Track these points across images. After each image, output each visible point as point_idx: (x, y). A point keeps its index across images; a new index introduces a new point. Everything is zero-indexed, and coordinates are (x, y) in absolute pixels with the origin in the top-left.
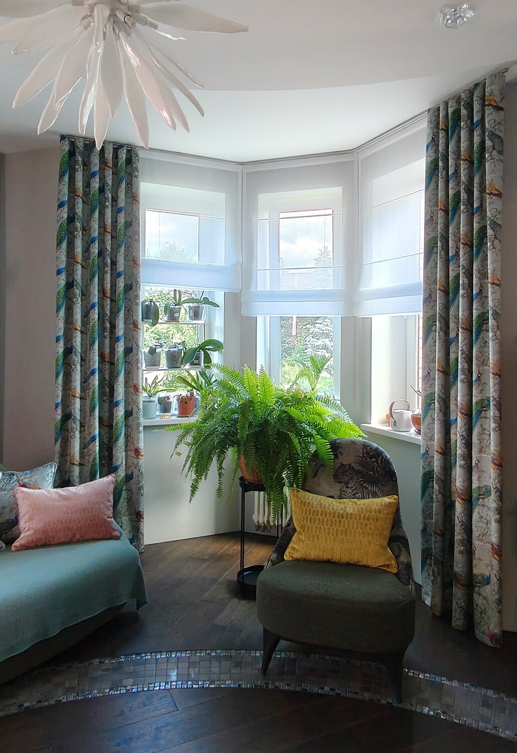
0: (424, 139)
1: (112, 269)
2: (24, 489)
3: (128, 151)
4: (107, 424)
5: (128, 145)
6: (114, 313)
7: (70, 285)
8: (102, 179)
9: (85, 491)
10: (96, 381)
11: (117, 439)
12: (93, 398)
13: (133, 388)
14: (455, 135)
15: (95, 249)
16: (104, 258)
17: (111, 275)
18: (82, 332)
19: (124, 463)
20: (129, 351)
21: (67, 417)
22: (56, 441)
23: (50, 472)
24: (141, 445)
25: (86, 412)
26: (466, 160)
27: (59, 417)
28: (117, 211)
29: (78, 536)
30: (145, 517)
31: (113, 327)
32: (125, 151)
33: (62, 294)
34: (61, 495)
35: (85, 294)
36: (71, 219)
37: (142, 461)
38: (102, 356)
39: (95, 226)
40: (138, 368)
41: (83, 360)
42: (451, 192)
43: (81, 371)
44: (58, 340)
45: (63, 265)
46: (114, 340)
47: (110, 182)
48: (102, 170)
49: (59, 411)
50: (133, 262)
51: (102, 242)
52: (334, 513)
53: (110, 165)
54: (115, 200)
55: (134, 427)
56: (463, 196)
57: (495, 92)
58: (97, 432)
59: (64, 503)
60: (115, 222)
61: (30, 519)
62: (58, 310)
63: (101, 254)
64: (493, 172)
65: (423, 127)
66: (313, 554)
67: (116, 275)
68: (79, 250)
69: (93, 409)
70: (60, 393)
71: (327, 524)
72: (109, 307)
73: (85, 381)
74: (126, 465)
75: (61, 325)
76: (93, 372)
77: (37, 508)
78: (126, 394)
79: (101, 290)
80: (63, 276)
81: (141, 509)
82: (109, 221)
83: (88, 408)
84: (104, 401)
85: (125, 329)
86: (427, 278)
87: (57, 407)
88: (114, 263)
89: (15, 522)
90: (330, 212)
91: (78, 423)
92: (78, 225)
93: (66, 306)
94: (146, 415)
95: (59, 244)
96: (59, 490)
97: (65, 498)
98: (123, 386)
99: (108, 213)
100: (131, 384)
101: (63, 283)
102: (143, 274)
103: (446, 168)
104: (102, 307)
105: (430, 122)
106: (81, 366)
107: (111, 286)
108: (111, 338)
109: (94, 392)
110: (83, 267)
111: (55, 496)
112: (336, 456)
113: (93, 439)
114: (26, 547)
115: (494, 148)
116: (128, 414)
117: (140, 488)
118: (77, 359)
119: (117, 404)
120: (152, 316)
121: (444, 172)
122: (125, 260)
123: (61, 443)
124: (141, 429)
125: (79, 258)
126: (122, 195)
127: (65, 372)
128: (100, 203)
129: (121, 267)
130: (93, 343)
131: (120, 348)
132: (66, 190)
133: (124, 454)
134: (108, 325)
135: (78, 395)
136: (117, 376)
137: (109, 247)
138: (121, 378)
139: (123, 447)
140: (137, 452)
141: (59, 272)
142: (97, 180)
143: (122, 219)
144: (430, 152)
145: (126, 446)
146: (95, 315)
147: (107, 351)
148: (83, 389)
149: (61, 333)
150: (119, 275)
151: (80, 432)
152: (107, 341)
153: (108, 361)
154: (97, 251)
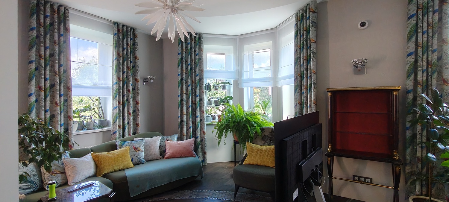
0: (294, 24)
1: (195, 74)
2: (168, 141)
3: (199, 35)
4: (194, 123)
5: (199, 33)
6: (196, 87)
7: (182, 79)
8: (191, 45)
9: (185, 142)
10: (190, 109)
11: (198, 128)
12: (190, 115)
13: (202, 112)
14: (302, 22)
15: (189, 68)
16: (192, 70)
17: (195, 75)
18: (186, 94)
19: (200, 136)
20: (201, 100)
21: (182, 121)
22: (179, 128)
23: (176, 137)
24: (205, 130)
25: (188, 119)
26: (305, 30)
27: (180, 121)
28: (196, 55)
29: (183, 156)
30: (207, 153)
31: (196, 92)
32: (198, 35)
33: (180, 82)
34: (178, 143)
35: (187, 82)
36: (182, 59)
37: (206, 135)
38: (192, 101)
39: (189, 60)
40: (204, 105)
41: (186, 103)
42: (302, 42)
43: (186, 106)
44: (179, 96)
45: (180, 73)
46: (196, 96)
47: (193, 46)
48: (191, 42)
49: (180, 119)
50: (201, 71)
51: (192, 65)
52: (259, 149)
53: (194, 40)
54: (195, 51)
55: (203, 125)
56: (305, 43)
57: (313, 7)
58: (191, 126)
59: (179, 145)
60: (195, 59)
61: (169, 150)
62: (178, 87)
63: (191, 69)
64: (313, 34)
65: (293, 20)
66: (252, 162)
67: (196, 76)
68: (184, 68)
69: (190, 118)
70: (180, 113)
71: (256, 153)
72: (194, 86)
73: (187, 109)
74: (201, 136)
75: (180, 92)
76: (189, 107)
77: (171, 147)
78: (200, 114)
79: (192, 80)
80: (180, 77)
81: (206, 151)
82: (193, 58)
83: (188, 118)
84: (193, 116)
85: (199, 93)
86: (295, 72)
87: (179, 118)
88: (195, 72)
89: (165, 151)
90: (269, 50)
91: (185, 123)
92: (184, 60)
93: (181, 86)
94: (207, 121)
95: (178, 66)
96: (178, 142)
97: (179, 144)
98: (199, 111)
99: (193, 55)
100: (202, 111)
101: (180, 79)
102: (205, 75)
103: (300, 34)
104: (192, 86)
105: (295, 18)
106: (186, 105)
107: (195, 80)
108: (195, 96)
109: (190, 113)
110: (186, 73)
111: (176, 143)
112: (263, 132)
113: (190, 128)
114: (168, 158)
115: (313, 26)
116: (201, 120)
117: (205, 144)
118: (184, 102)
119: (197, 117)
120: (209, 89)
121: (299, 35)
122: (199, 71)
123: (180, 129)
124: (205, 125)
125: (185, 71)
126: (197, 50)
127: (181, 107)
128: (191, 52)
129: (197, 73)
130: (189, 97)
131: (198, 99)
132: (180, 50)
133: (200, 133)
134: (194, 92)
135: (185, 114)
136: (197, 108)
137: (194, 67)
138: (198, 109)
139: (200, 131)
140: (204, 132)
141: (178, 75)
142: (190, 45)
143: (197, 57)
144: (295, 28)
145: (201, 131)
146: (190, 88)
147: (194, 100)
148: (187, 112)
149: (180, 94)
150: (197, 75)
151: (186, 126)
152: (194, 97)
153: (194, 103)
154: (190, 68)
